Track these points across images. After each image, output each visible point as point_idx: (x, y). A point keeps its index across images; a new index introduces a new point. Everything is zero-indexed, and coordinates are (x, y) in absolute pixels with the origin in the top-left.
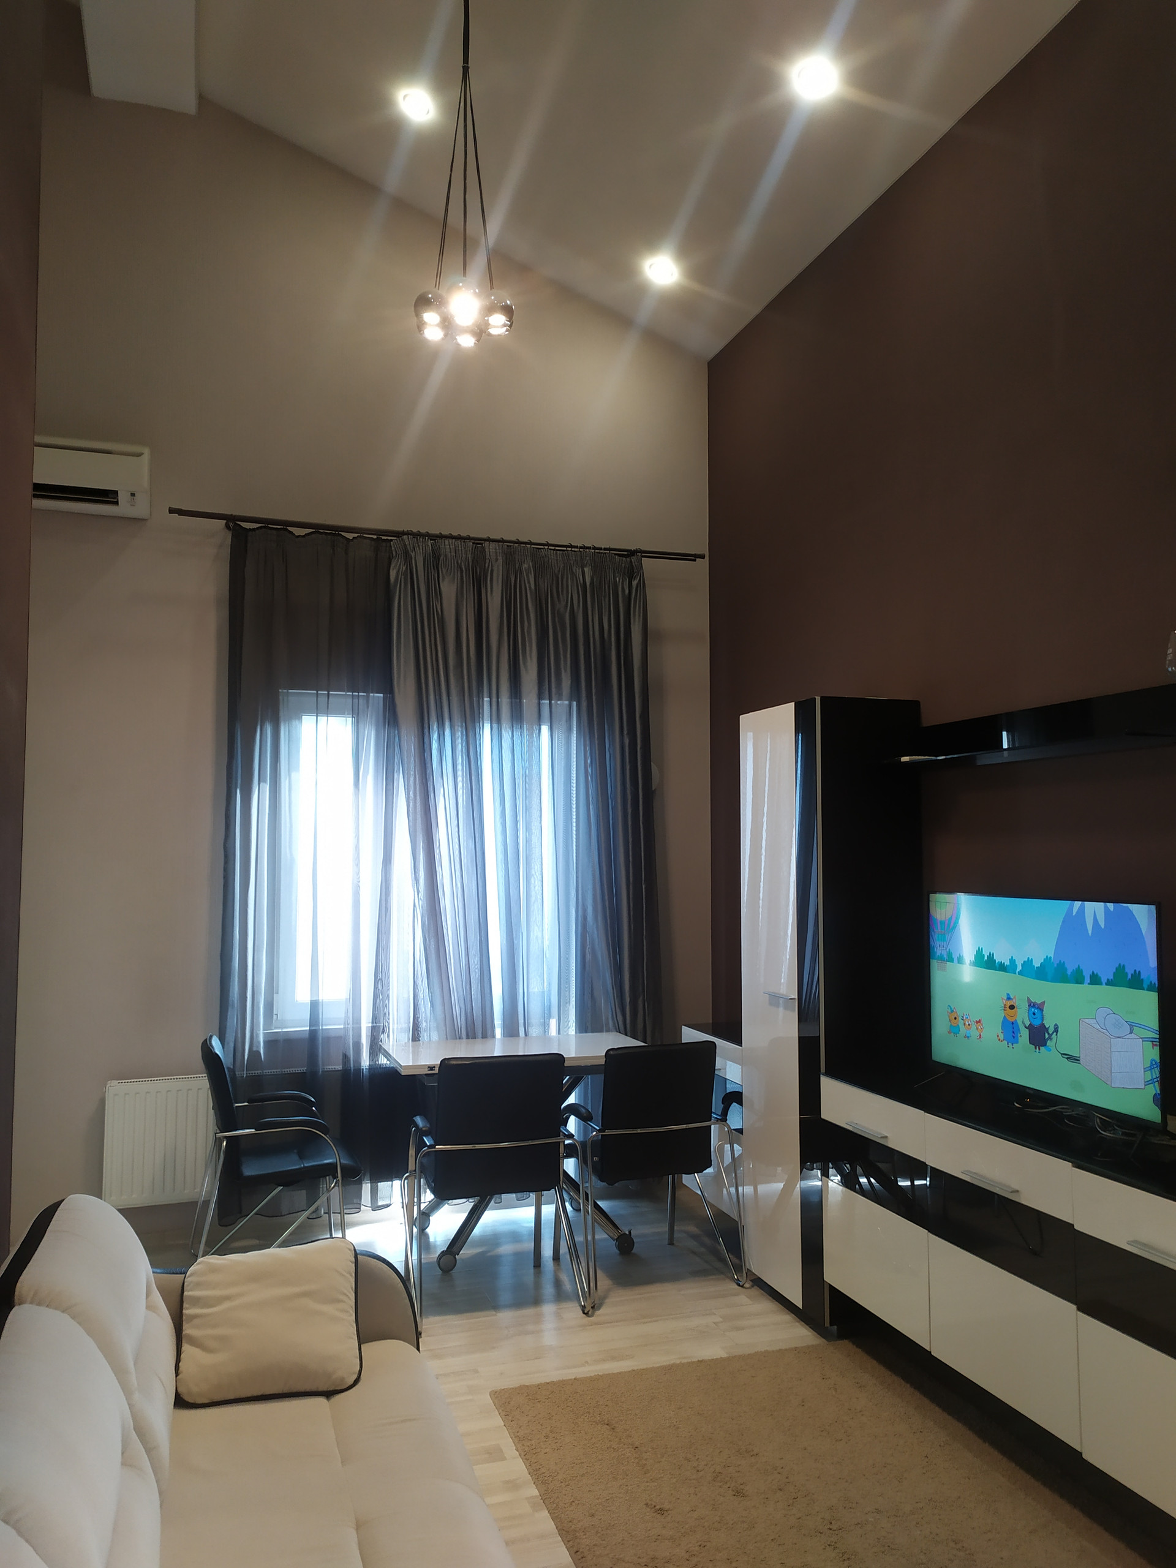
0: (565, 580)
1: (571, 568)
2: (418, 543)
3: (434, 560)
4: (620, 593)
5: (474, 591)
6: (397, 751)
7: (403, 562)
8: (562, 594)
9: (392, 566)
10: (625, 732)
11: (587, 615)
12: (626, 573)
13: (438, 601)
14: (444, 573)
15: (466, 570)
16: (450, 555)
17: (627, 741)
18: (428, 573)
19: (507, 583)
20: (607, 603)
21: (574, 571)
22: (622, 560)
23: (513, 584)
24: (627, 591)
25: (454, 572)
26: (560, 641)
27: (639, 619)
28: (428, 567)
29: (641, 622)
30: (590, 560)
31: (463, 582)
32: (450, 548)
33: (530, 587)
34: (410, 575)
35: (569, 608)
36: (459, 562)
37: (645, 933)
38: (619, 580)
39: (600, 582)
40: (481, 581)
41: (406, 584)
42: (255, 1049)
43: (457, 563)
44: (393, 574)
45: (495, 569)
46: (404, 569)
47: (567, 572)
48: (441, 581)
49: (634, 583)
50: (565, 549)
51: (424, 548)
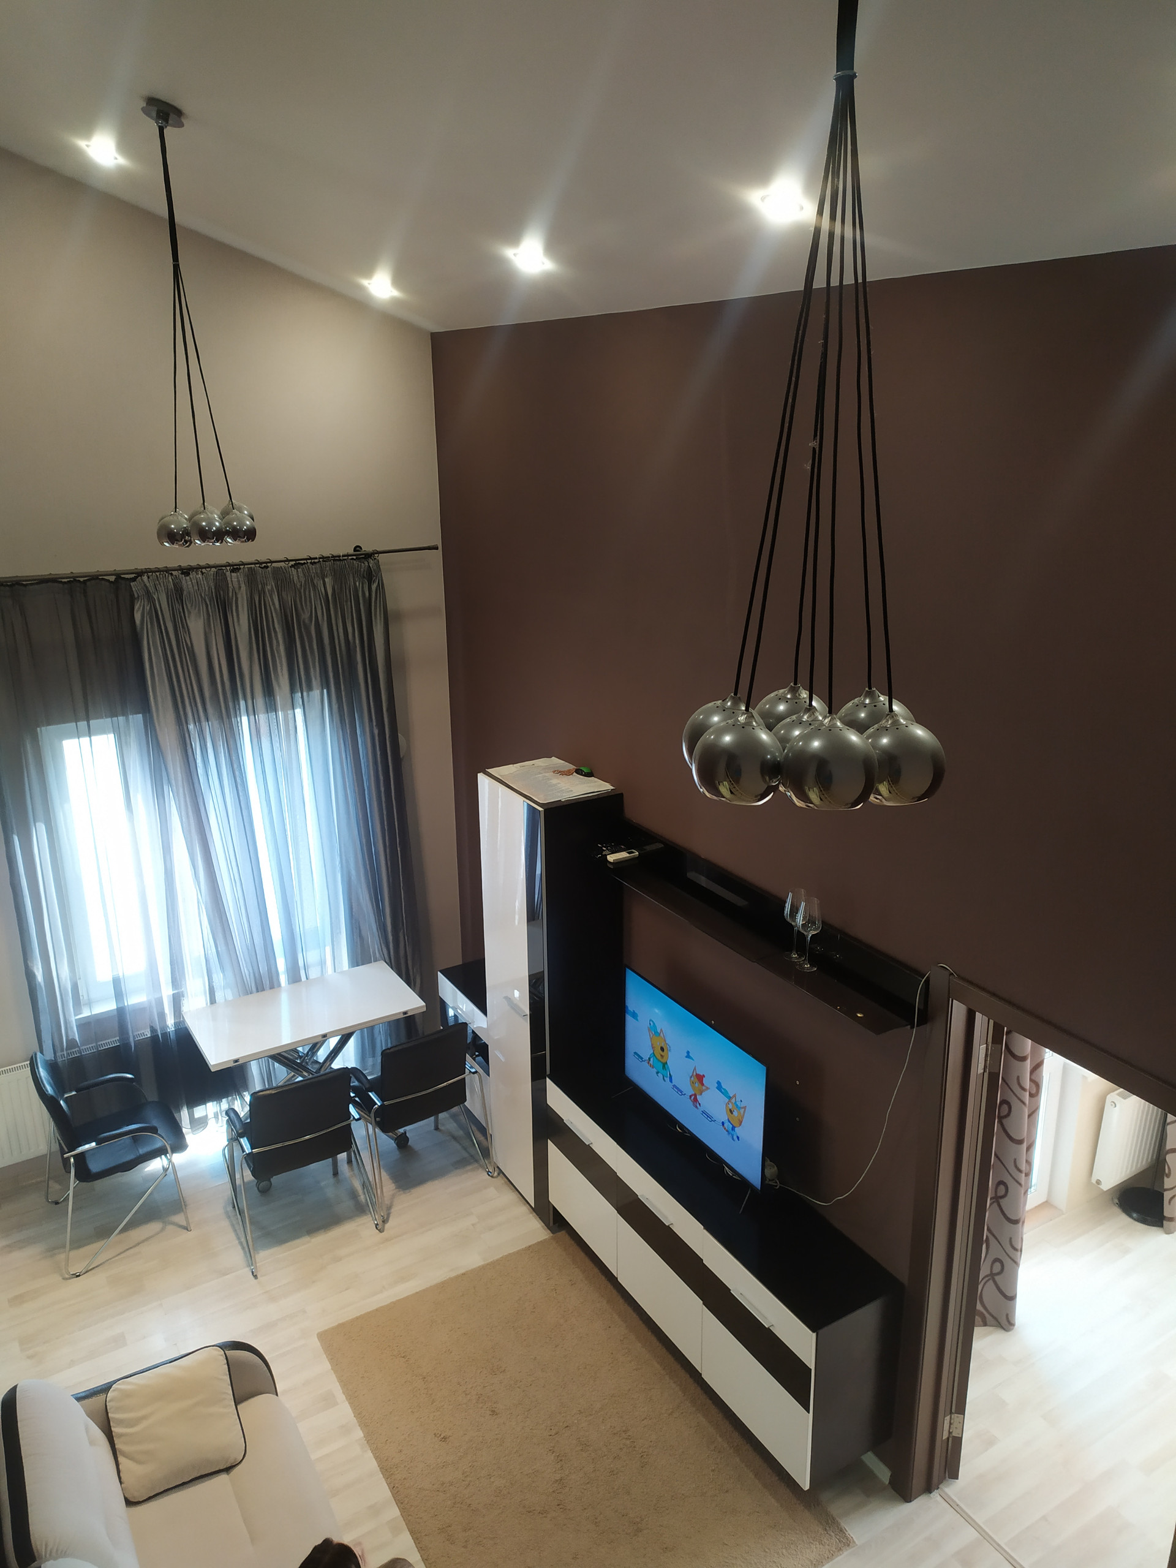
0: (307, 593)
1: (312, 581)
2: (158, 581)
3: (177, 594)
4: (361, 598)
5: (220, 617)
6: (164, 774)
7: (146, 603)
8: (306, 606)
9: (136, 607)
10: (374, 724)
11: (332, 625)
12: (365, 576)
13: (186, 633)
14: (189, 608)
15: (210, 601)
16: (192, 591)
17: (376, 732)
18: (173, 609)
19: (252, 606)
20: (349, 607)
21: (315, 583)
22: (361, 565)
23: (257, 606)
24: (367, 594)
25: (199, 607)
26: (307, 648)
27: (380, 623)
28: (172, 602)
29: (382, 623)
30: (330, 569)
31: (210, 615)
32: (192, 583)
33: (275, 608)
34: (155, 615)
35: (314, 618)
36: (203, 595)
37: (402, 885)
38: (359, 584)
39: (341, 588)
40: (226, 608)
41: (152, 623)
42: (70, 1038)
43: (201, 597)
44: (138, 617)
45: (239, 596)
46: (148, 608)
47: (309, 586)
48: (187, 618)
49: (374, 586)
50: (305, 561)
51: (165, 584)
